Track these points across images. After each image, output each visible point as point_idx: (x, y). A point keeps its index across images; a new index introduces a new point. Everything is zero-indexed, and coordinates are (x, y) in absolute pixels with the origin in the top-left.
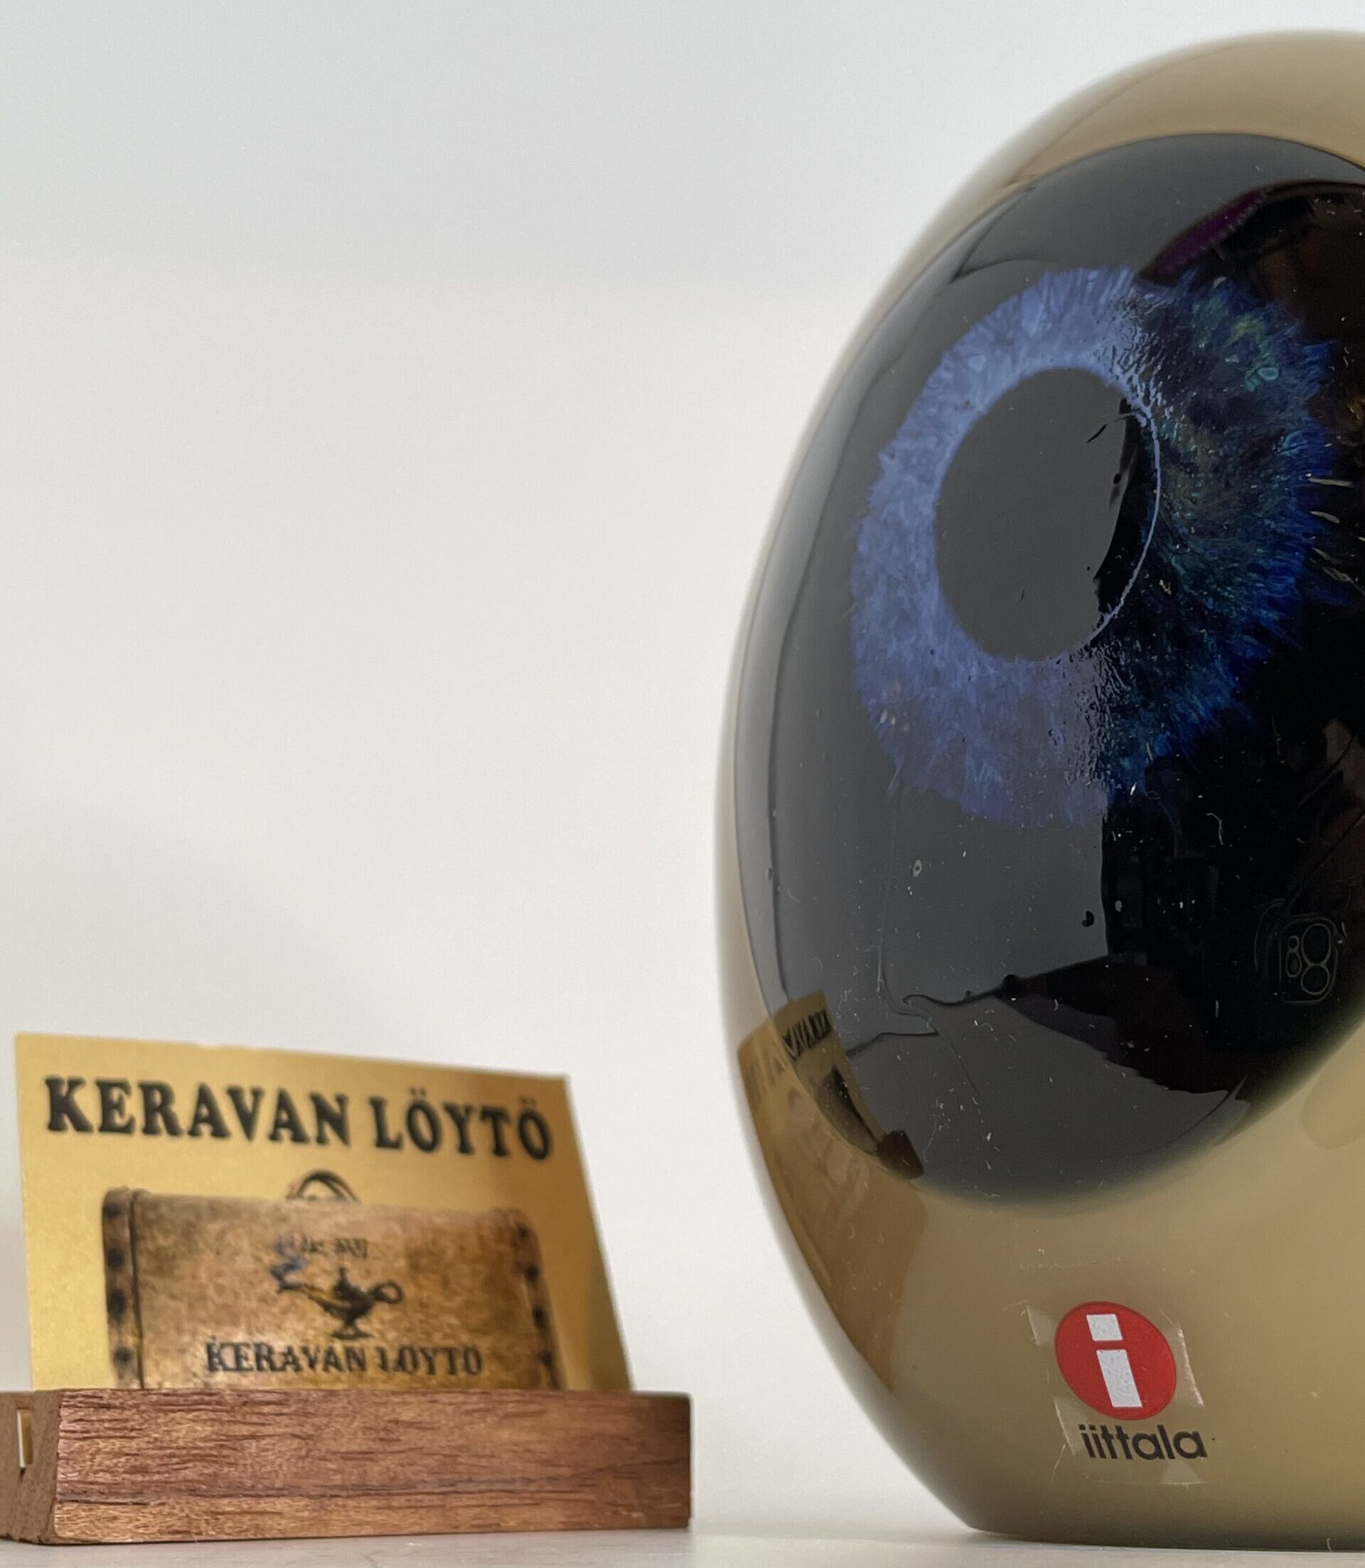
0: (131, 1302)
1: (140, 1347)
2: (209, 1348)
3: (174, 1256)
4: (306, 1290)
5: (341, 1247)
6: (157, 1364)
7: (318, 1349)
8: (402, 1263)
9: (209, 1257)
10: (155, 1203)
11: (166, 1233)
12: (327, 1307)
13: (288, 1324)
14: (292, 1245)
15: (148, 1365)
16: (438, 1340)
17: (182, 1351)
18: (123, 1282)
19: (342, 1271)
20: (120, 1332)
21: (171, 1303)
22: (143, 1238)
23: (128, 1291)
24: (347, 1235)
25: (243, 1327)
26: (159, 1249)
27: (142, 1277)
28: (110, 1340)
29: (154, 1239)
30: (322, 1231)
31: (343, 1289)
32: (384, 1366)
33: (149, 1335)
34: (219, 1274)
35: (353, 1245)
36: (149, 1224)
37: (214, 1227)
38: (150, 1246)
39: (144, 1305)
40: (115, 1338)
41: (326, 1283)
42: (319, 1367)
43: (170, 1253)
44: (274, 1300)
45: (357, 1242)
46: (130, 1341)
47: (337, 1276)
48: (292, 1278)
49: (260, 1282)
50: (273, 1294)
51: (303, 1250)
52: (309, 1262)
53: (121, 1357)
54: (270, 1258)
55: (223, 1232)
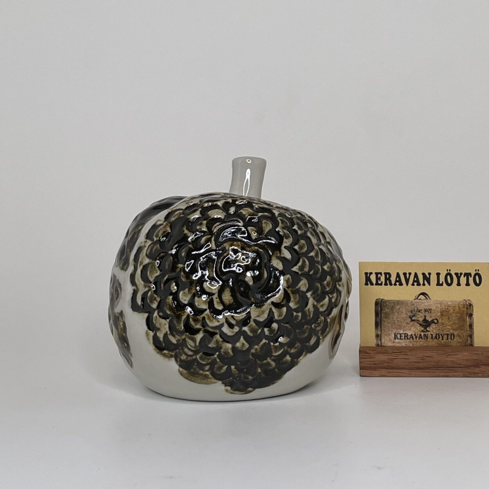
0: (380, 324)
1: (381, 334)
2: (395, 334)
3: (389, 314)
4: (417, 321)
5: (426, 310)
6: (384, 338)
7: (418, 334)
8: (439, 314)
9: (396, 314)
10: (386, 302)
11: (388, 309)
12: (421, 325)
13: (412, 329)
14: (414, 310)
15: (382, 338)
16: (445, 332)
17: (389, 335)
18: (378, 320)
19: (425, 316)
20: (377, 331)
21: (388, 324)
22: (383, 310)
23: (379, 321)
24: (427, 308)
25: (402, 330)
26: (386, 312)
27: (382, 319)
28: (375, 333)
29: (385, 310)
30: (422, 307)
31: (425, 320)
32: (432, 338)
33: (383, 331)
34: (398, 318)
35: (428, 310)
36: (384, 306)
37: (398, 307)
38: (384, 311)
39: (382, 324)
40: (376, 332)
41: (421, 319)
42: (418, 338)
43: (388, 313)
44: (409, 324)
45: (429, 309)
46: (379, 332)
47: (424, 318)
48: (413, 318)
49: (407, 319)
50: (409, 322)
51: (417, 311)
52: (418, 315)
53: (377, 336)
54: (410, 314)
55: (400, 308)
